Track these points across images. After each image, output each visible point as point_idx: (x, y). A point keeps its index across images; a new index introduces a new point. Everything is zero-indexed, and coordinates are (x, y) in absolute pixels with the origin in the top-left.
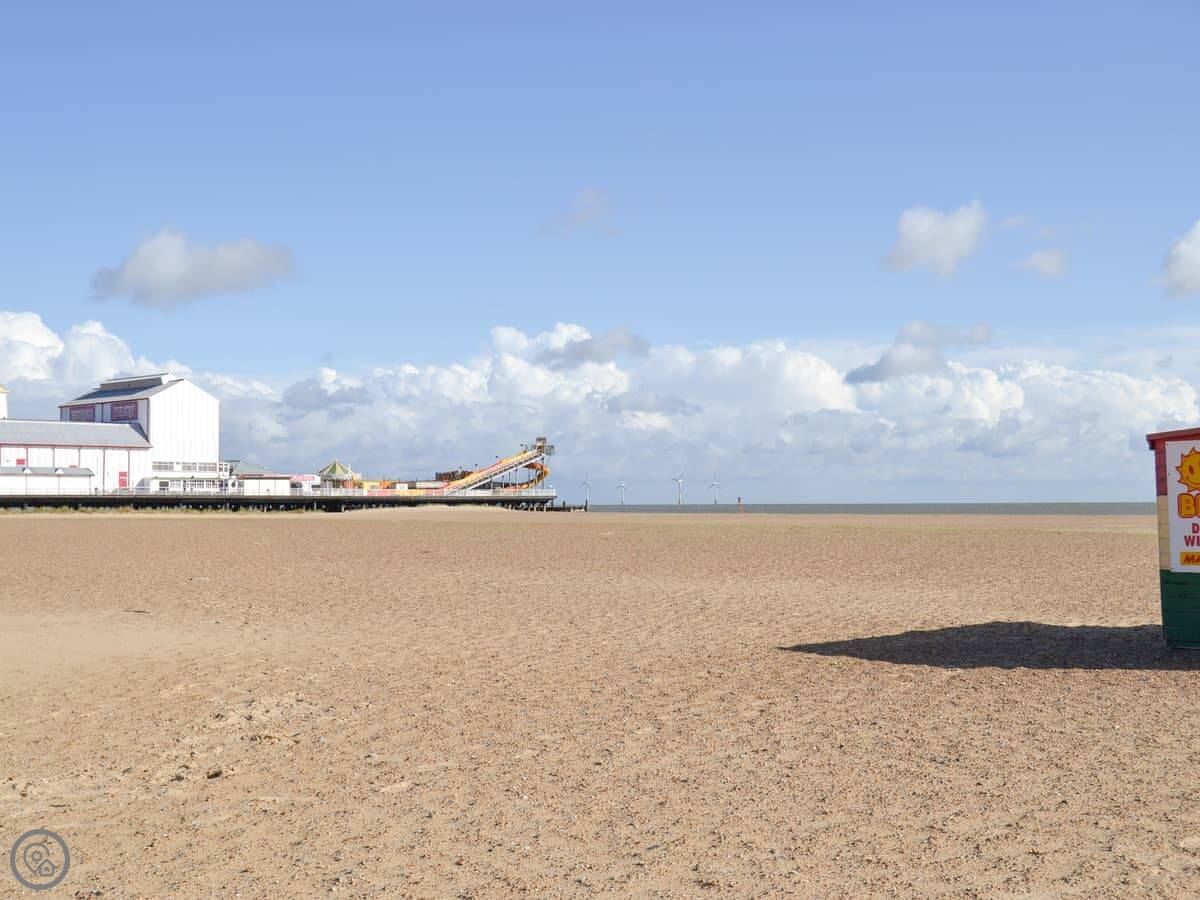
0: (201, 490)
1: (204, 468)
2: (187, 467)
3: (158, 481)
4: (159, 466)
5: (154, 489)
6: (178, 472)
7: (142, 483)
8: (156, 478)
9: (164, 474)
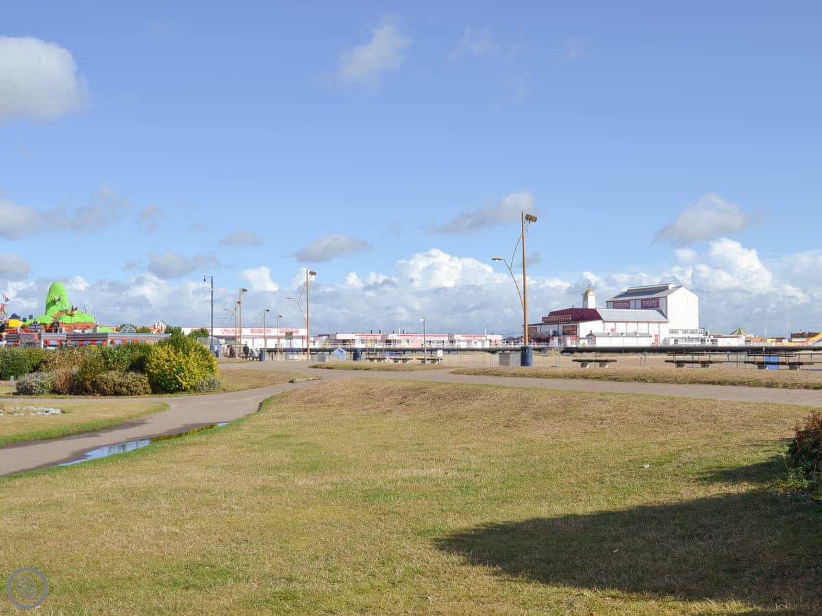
0: (693, 344)
1: (692, 332)
2: (685, 332)
3: (673, 340)
4: (672, 332)
5: (672, 343)
6: (680, 335)
7: (665, 340)
8: (672, 338)
9: (675, 336)
